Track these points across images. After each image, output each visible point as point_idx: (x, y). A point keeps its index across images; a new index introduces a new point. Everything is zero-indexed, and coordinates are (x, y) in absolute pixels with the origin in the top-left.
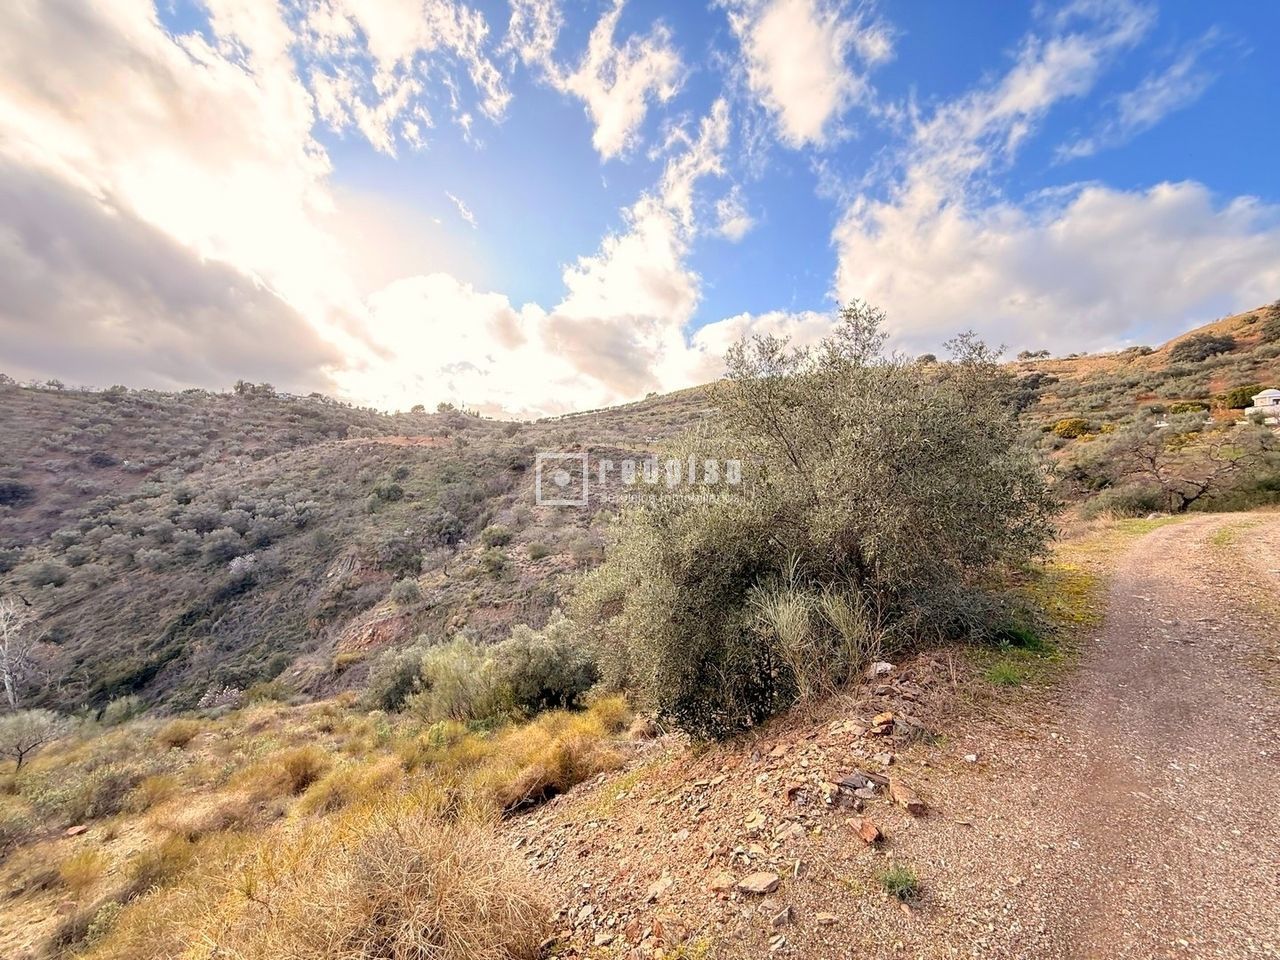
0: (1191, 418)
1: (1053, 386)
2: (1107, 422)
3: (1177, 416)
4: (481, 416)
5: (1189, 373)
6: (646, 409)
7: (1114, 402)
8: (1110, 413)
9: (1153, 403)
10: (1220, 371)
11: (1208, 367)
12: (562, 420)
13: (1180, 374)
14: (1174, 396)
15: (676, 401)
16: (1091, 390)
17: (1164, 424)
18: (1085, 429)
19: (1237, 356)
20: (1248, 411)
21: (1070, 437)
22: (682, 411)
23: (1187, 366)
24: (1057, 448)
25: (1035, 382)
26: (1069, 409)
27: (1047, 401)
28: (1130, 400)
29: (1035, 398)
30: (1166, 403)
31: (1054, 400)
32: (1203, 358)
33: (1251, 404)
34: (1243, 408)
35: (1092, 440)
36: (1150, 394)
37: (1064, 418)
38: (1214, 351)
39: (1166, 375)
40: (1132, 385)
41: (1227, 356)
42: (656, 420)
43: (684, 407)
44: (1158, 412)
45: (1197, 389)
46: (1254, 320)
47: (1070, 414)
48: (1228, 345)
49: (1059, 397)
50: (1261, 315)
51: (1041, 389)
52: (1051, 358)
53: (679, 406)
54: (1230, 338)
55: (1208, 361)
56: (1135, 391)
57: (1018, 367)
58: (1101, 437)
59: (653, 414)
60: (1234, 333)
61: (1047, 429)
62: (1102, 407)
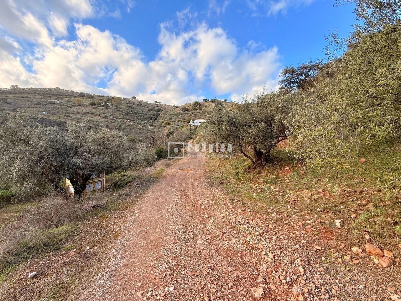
0: (183, 124)
1: (162, 112)
2: (172, 122)
3: (181, 123)
5: (183, 114)
7: (173, 118)
9: (178, 119)
10: (187, 115)
11: (185, 114)
13: (182, 114)
16: (169, 115)
18: (169, 124)
19: (189, 112)
20: (189, 123)
21: (166, 125)
23: (183, 113)
24: (164, 127)
25: (159, 110)
27: (162, 116)
29: (159, 114)
36: (178, 117)
39: (180, 114)
40: (175, 115)
41: (187, 112)
45: (184, 118)
46: (191, 105)
47: (166, 120)
48: (187, 110)
49: (164, 115)
51: (160, 112)
52: (161, 104)
54: (188, 108)
55: (185, 112)
57: (155, 105)
58: (171, 126)
60: (189, 107)
61: (163, 123)
62: (171, 119)
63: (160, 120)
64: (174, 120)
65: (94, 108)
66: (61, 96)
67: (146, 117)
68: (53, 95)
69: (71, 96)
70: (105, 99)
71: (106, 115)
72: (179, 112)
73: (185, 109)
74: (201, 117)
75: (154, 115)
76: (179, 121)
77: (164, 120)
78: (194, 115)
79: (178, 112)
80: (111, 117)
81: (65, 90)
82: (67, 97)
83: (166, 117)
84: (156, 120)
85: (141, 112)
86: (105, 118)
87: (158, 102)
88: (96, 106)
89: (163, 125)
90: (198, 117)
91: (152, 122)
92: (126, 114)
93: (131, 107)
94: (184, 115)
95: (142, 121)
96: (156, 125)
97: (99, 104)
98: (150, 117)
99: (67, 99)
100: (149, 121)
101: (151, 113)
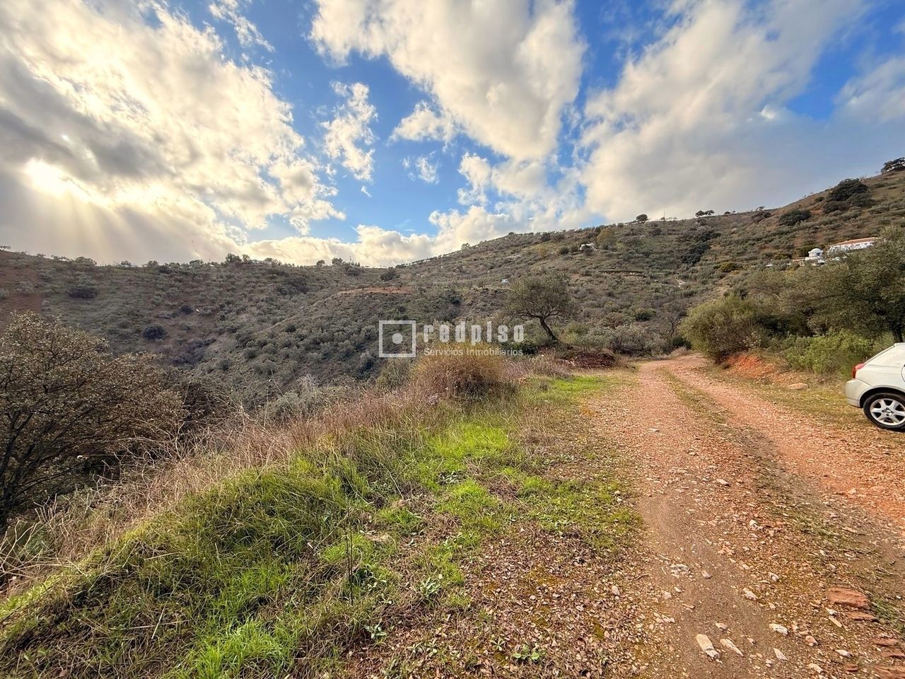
0: (782, 263)
1: (718, 239)
2: (745, 263)
7: (749, 250)
8: (745, 257)
9: (766, 251)
10: (800, 233)
14: (777, 248)
16: (737, 242)
18: (734, 267)
19: (809, 224)
20: (807, 259)
21: (727, 272)
23: (785, 228)
24: (721, 277)
25: (708, 236)
26: (727, 254)
27: (715, 249)
28: (756, 249)
29: (707, 247)
30: (773, 252)
31: (718, 247)
32: (794, 223)
33: (808, 255)
35: (737, 273)
36: (766, 245)
37: (724, 260)
38: (800, 219)
39: (775, 235)
40: (758, 240)
45: (788, 244)
46: (821, 199)
47: (728, 257)
48: (807, 216)
49: (721, 246)
50: (825, 196)
51: (712, 240)
54: (808, 211)
55: (795, 227)
56: (760, 243)
60: (811, 207)
61: (717, 268)
62: (742, 254)
63: (708, 262)
64: (752, 255)
65: (567, 259)
66: (517, 246)
67: (672, 259)
68: (508, 247)
69: (529, 243)
70: (583, 235)
71: (587, 268)
72: (773, 228)
73: (796, 216)
75: (692, 251)
76: (769, 256)
77: (720, 260)
79: (768, 229)
80: (597, 272)
81: (521, 235)
82: (525, 247)
83: (726, 251)
84: (698, 263)
85: (658, 250)
86: (587, 275)
87: (706, 213)
88: (569, 255)
89: (718, 272)
90: (848, 234)
91: (688, 269)
92: (625, 260)
93: (636, 242)
94: (789, 235)
95: (661, 269)
96: (697, 274)
97: (575, 250)
98: (681, 257)
99: (525, 250)
100: (678, 268)
101: (685, 248)
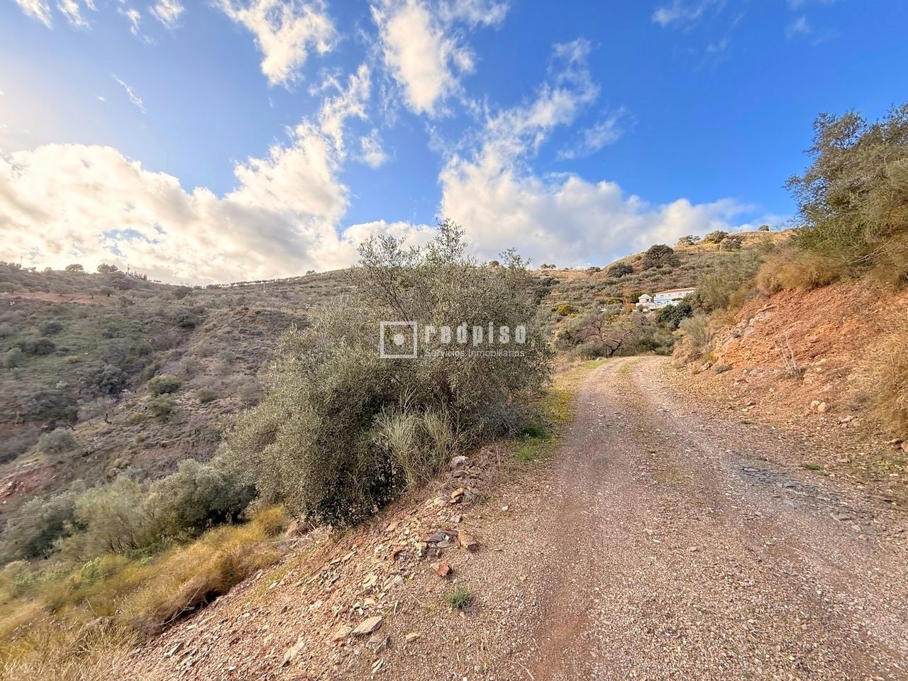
0: (616, 307)
1: (557, 286)
2: (581, 307)
3: (610, 305)
4: (148, 279)
5: (615, 283)
6: (306, 283)
7: (584, 296)
8: (583, 302)
9: (600, 298)
10: (627, 283)
11: (623, 281)
12: (232, 287)
13: (611, 283)
14: (609, 295)
15: (330, 278)
16: (574, 289)
17: (605, 310)
18: (571, 311)
19: (633, 276)
20: (637, 304)
21: (564, 315)
22: (335, 286)
23: (615, 279)
24: (558, 321)
25: (549, 282)
26: (564, 299)
27: (554, 294)
28: (591, 295)
29: (548, 292)
30: (606, 299)
31: (557, 293)
32: (621, 276)
33: (638, 301)
34: (635, 303)
35: (574, 317)
36: (600, 293)
37: (562, 304)
38: (625, 273)
39: (606, 284)
40: (592, 288)
41: (630, 275)
42: (315, 292)
43: (336, 283)
44: (602, 303)
45: (618, 292)
46: (639, 258)
47: (565, 302)
48: (630, 270)
49: (560, 292)
50: (643, 255)
52: (557, 269)
53: (332, 282)
54: (631, 267)
56: (593, 291)
57: (540, 273)
58: (578, 315)
59: (311, 287)
60: (633, 264)
61: (554, 310)
62: (579, 299)
63: (547, 305)
64: (587, 301)
72: (603, 279)
73: (622, 270)
74: (679, 284)
77: (559, 304)
78: (654, 281)
79: (599, 280)
83: (564, 296)
89: (556, 315)
90: (668, 286)
94: (618, 285)
